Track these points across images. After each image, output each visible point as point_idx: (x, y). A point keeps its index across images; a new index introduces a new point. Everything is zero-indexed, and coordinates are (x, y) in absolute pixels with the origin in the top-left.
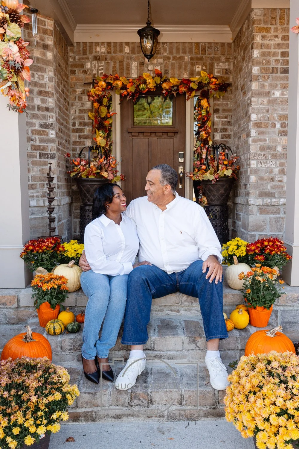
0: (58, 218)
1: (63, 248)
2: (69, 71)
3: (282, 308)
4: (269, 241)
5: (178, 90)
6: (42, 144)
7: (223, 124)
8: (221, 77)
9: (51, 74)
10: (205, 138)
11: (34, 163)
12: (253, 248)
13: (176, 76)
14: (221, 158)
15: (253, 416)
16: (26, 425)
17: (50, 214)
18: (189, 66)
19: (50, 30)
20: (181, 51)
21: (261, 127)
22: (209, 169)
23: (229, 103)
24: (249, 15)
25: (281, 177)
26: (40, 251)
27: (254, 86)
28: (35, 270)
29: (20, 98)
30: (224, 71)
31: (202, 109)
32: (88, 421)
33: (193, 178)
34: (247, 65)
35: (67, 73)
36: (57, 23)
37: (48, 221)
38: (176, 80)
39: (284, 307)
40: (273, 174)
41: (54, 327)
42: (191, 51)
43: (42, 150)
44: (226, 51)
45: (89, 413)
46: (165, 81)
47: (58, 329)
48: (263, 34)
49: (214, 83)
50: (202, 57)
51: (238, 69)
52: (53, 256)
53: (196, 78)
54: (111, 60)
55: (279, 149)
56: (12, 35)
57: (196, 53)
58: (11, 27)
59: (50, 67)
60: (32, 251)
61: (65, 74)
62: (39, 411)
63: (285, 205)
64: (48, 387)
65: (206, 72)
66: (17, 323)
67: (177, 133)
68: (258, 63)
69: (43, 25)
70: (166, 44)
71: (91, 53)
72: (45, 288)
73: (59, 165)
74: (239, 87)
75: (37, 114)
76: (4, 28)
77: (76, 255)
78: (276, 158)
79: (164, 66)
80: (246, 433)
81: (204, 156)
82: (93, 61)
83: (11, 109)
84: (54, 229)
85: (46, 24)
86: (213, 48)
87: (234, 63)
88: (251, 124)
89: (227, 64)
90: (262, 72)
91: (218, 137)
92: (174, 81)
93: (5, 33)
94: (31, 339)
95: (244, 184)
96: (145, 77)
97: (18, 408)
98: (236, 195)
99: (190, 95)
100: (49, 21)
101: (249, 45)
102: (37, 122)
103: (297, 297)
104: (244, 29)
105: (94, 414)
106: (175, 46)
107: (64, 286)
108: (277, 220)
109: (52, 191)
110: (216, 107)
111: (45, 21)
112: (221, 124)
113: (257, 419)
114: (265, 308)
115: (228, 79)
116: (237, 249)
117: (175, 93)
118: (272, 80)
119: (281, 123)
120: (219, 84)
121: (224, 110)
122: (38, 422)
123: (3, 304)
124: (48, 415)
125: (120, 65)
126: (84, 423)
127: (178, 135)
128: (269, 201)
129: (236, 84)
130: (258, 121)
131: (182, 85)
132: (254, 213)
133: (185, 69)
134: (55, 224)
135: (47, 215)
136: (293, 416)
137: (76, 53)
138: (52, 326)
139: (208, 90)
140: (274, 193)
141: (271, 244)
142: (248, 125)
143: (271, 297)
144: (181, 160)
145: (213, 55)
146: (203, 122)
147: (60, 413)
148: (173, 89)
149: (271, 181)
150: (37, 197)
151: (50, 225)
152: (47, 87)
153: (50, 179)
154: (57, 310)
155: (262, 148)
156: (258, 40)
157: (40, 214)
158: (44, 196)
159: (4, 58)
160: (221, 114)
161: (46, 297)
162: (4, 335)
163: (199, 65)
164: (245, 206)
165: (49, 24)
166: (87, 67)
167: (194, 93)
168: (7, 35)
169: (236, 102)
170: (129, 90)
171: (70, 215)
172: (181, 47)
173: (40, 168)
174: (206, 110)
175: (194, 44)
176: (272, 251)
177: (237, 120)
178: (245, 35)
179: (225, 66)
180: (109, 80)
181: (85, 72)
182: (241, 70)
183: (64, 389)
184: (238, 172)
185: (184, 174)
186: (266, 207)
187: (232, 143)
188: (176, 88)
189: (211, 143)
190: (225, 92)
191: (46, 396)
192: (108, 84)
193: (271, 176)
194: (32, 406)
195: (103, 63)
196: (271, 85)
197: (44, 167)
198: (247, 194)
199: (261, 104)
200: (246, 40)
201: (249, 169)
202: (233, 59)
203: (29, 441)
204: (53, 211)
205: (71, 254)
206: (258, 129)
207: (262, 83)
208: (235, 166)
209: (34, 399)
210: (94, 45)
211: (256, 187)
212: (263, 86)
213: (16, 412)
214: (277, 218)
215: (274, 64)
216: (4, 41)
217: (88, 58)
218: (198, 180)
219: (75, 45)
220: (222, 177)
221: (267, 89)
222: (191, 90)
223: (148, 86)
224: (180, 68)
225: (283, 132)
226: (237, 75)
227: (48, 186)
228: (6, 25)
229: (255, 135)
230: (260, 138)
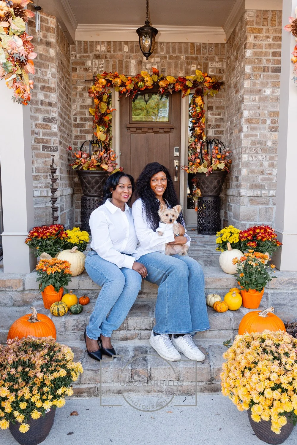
0: (61, 208)
1: (66, 234)
2: (71, 69)
3: (272, 291)
4: (261, 228)
5: (174, 88)
6: (46, 138)
7: (216, 120)
8: (215, 76)
9: (54, 70)
10: (199, 133)
11: (38, 156)
12: (246, 235)
13: (173, 74)
14: (214, 152)
15: (249, 390)
16: (33, 400)
17: (53, 203)
18: (185, 65)
19: (53, 28)
20: (177, 51)
21: (253, 123)
22: (203, 163)
23: (222, 101)
24: (243, 16)
25: (270, 170)
26: (45, 237)
27: (247, 84)
28: (40, 255)
29: (25, 90)
30: (218, 70)
31: (197, 106)
32: (91, 396)
33: (188, 171)
34: (240, 64)
35: (69, 70)
36: (59, 21)
37: (51, 210)
38: (173, 78)
39: (275, 290)
40: (263, 167)
41: (58, 308)
42: (186, 51)
43: (45, 143)
44: (220, 51)
45: (92, 389)
46: (162, 79)
47: (62, 311)
48: (256, 35)
49: (208, 82)
50: (197, 56)
51: (231, 68)
52: (56, 242)
53: (191, 77)
54: (111, 58)
55: (269, 144)
56: (17, 29)
57: (191, 53)
58: (15, 21)
59: (53, 64)
60: (37, 237)
61: (67, 71)
62: (45, 387)
63: (274, 196)
64: (53, 364)
65: (201, 71)
66: (23, 306)
67: (173, 128)
68: (251, 62)
69: (46, 23)
70: (163, 44)
71: (92, 51)
72: (49, 272)
73: (61, 158)
74: (232, 86)
75: (40, 109)
76: (9, 22)
77: (78, 241)
78: (267, 152)
79: (161, 65)
80: (241, 407)
81: (198, 150)
82: (94, 59)
83: (15, 101)
84: (57, 218)
85: (49, 22)
86: (207, 48)
87: (227, 63)
88: (243, 120)
89: (220, 63)
90: (254, 71)
91: (211, 133)
92: (170, 79)
93: (10, 26)
94: (36, 319)
95: (236, 177)
96: (143, 75)
97: (24, 384)
98: (227, 187)
99: (186, 93)
100: (51, 19)
101: (242, 45)
102: (40, 116)
103: (286, 281)
104: (237, 30)
105: (96, 389)
106: (171, 45)
107: (67, 271)
108: (266, 211)
109: (55, 182)
110: (210, 105)
111: (47, 20)
112: (214, 120)
113: (252, 393)
114: (257, 290)
115: (222, 77)
116: (230, 236)
117: (171, 91)
118: (264, 79)
119: (272, 119)
120: (213, 83)
121: (217, 108)
122: (44, 397)
123: (9, 287)
124: (54, 390)
125: (119, 63)
126: (87, 398)
127: (174, 131)
128: (259, 192)
129: (229, 83)
130: (250, 117)
131: (178, 83)
132: (245, 204)
133: (181, 68)
134: (58, 214)
135: (50, 205)
136: (287, 390)
137: (77, 51)
138: (56, 308)
139: (203, 88)
140: (264, 186)
141: (262, 231)
142: (240, 122)
143: (263, 281)
144: (176, 154)
145: (207, 55)
146: (197, 118)
147: (65, 389)
148: (170, 87)
149: (261, 174)
150: (40, 187)
151: (53, 214)
152: (50, 82)
153: (53, 170)
154: (61, 293)
155: (253, 143)
156: (251, 40)
157: (43, 204)
158: (47, 187)
159: (9, 51)
160: (214, 111)
161: (50, 281)
162: (10, 317)
163: (194, 64)
164: (236, 197)
165: (52, 22)
166: (87, 65)
167: (189, 91)
168: (11, 29)
169: (229, 100)
170: (127, 87)
171: (72, 206)
172: (177, 47)
173: (44, 160)
174: (201, 107)
175: (189, 44)
176: (264, 238)
177: (230, 117)
178: (238, 35)
179: (218, 65)
180: (108, 78)
181: (86, 70)
182: (234, 69)
183: (69, 366)
184: (230, 166)
185: (179, 167)
186: (256, 198)
187: (224, 138)
188: (172, 86)
189: (204, 138)
190: (219, 90)
191: (52, 372)
192: (108, 81)
193: (261, 169)
194: (38, 382)
195: (103, 61)
196: (262, 83)
197: (47, 159)
198: (239, 186)
199: (253, 101)
200: (239, 40)
201: (240, 163)
202: (226, 59)
203: (36, 415)
204: (56, 200)
205: (73, 240)
206: (250, 125)
207: (254, 81)
208: (227, 160)
209: (40, 375)
210: (94, 43)
211: (247, 179)
212: (255, 84)
213: (23, 388)
214: (266, 208)
215: (265, 63)
216: (8, 34)
217: (89, 57)
218: (192, 173)
219: (77, 43)
220: (215, 170)
221: (258, 87)
222: (186, 88)
223: (146, 84)
224: (176, 66)
225: (273, 128)
226: (230, 74)
227: (51, 178)
228: (11, 19)
229: (246, 131)
230: (251, 133)
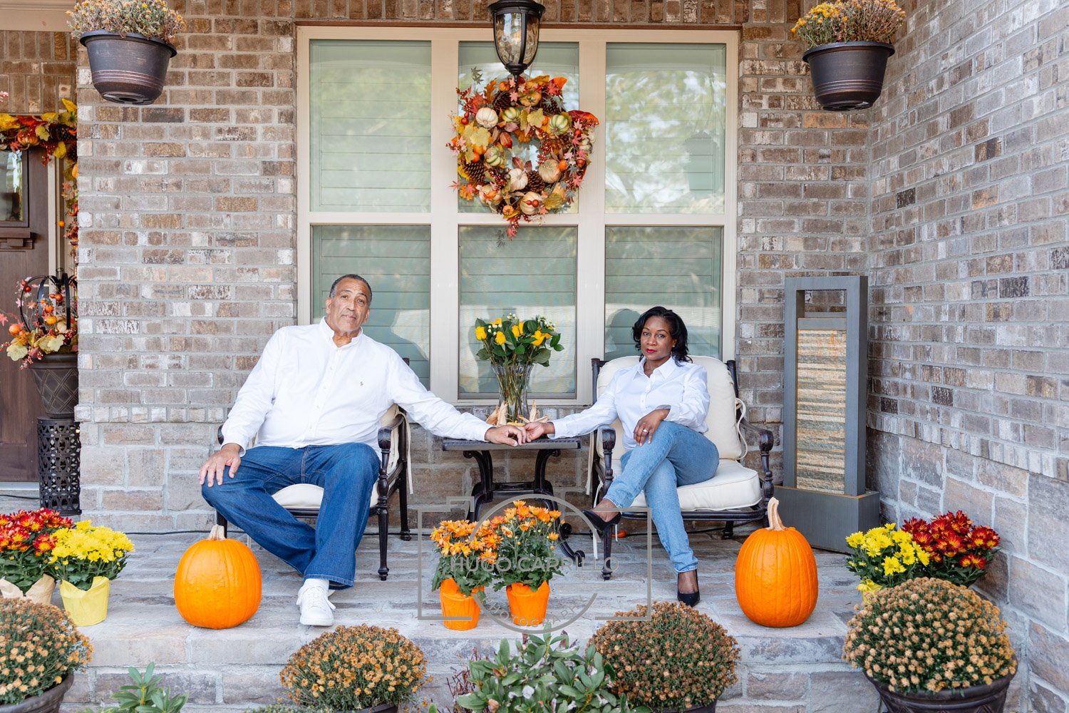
13: (13, 108)
18: (42, 86)
20: (22, 51)
21: (102, 242)
25: (152, 357)
27: (83, 149)
38: (11, 118)
40: (133, 350)
42: (45, 52)
50: (73, 65)
53: (51, 116)
55: (147, 292)
57: (58, 57)
63: (161, 422)
68: (86, 98)
78: (141, 314)
88: (81, 234)
90: (100, 119)
106: (7, 38)
108: (148, 458)
118: (125, 137)
119: (150, 234)
128: (124, 412)
130: (95, 229)
132: (92, 440)
133: (33, 93)
140: (138, 395)
149: (129, 367)
155: (106, 291)
163: (65, 83)
172: (20, 41)
175: (52, 36)
186: (118, 426)
193: (129, 354)
196: (122, 148)
199: (101, 189)
206: (95, 247)
207: (101, 142)
211: (94, 379)
212: (104, 149)
214: (145, 452)
221: (113, 156)
224: (19, 89)
225: (155, 253)
229: (87, 261)
230: (99, 267)
